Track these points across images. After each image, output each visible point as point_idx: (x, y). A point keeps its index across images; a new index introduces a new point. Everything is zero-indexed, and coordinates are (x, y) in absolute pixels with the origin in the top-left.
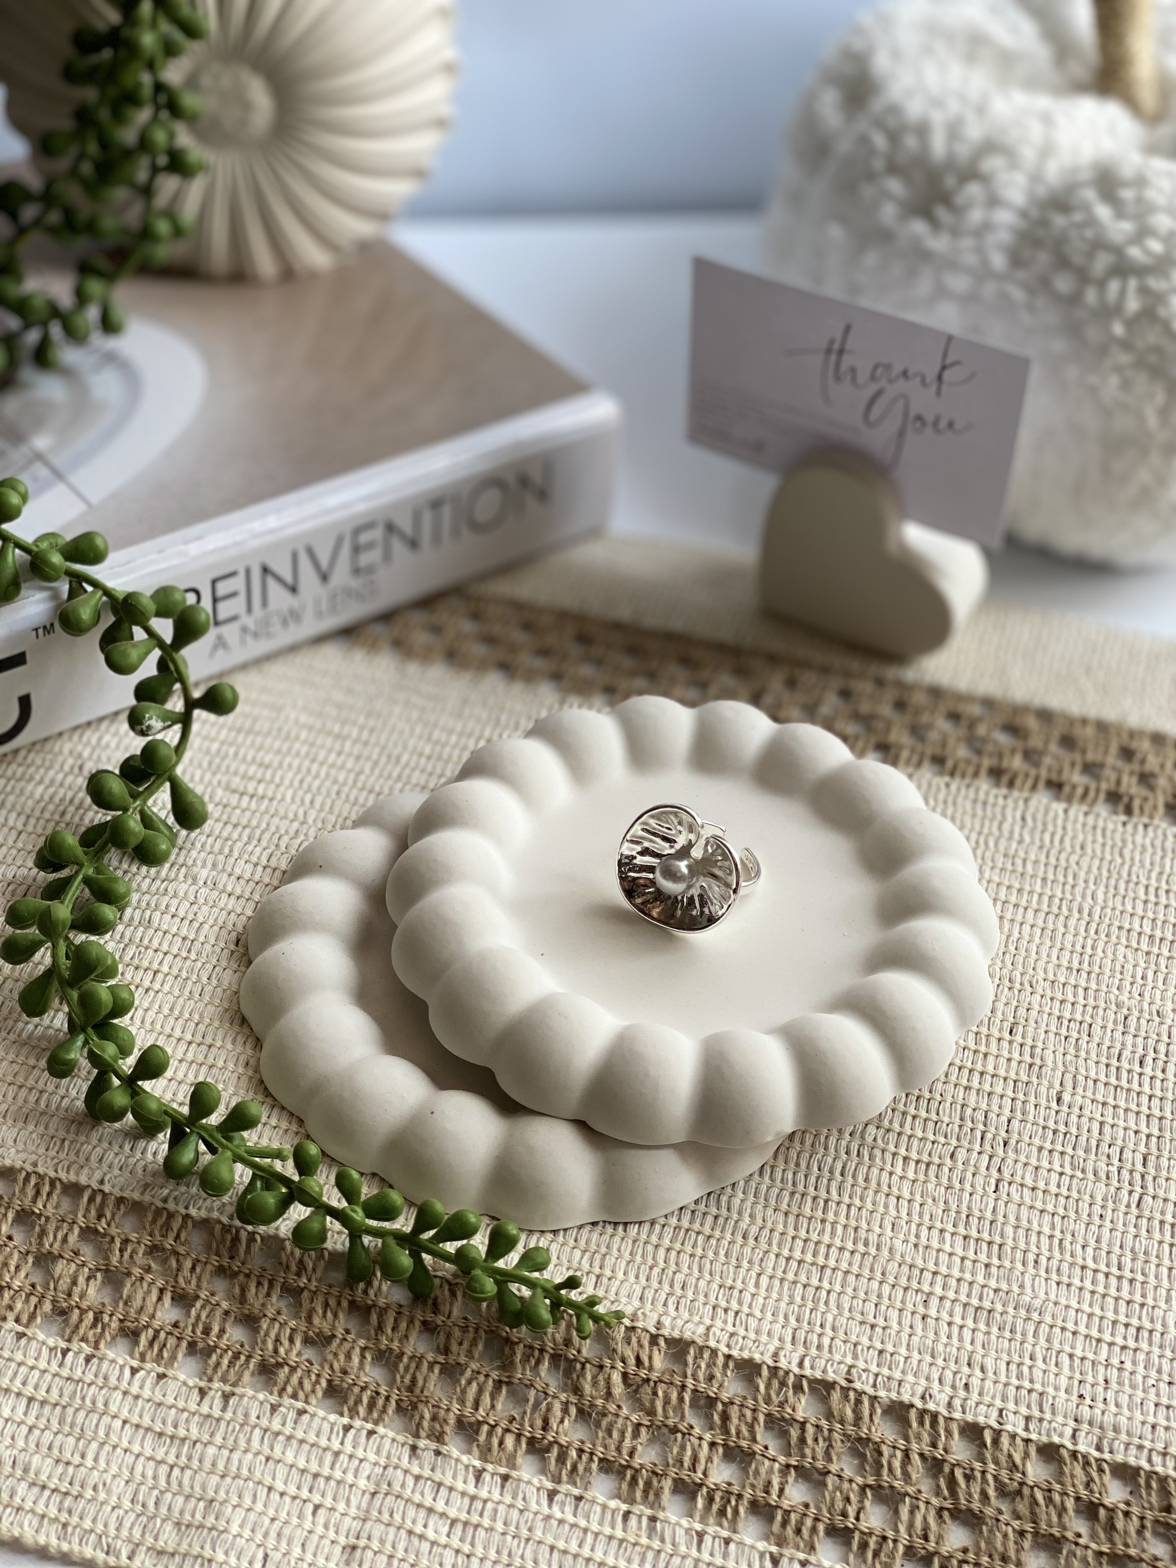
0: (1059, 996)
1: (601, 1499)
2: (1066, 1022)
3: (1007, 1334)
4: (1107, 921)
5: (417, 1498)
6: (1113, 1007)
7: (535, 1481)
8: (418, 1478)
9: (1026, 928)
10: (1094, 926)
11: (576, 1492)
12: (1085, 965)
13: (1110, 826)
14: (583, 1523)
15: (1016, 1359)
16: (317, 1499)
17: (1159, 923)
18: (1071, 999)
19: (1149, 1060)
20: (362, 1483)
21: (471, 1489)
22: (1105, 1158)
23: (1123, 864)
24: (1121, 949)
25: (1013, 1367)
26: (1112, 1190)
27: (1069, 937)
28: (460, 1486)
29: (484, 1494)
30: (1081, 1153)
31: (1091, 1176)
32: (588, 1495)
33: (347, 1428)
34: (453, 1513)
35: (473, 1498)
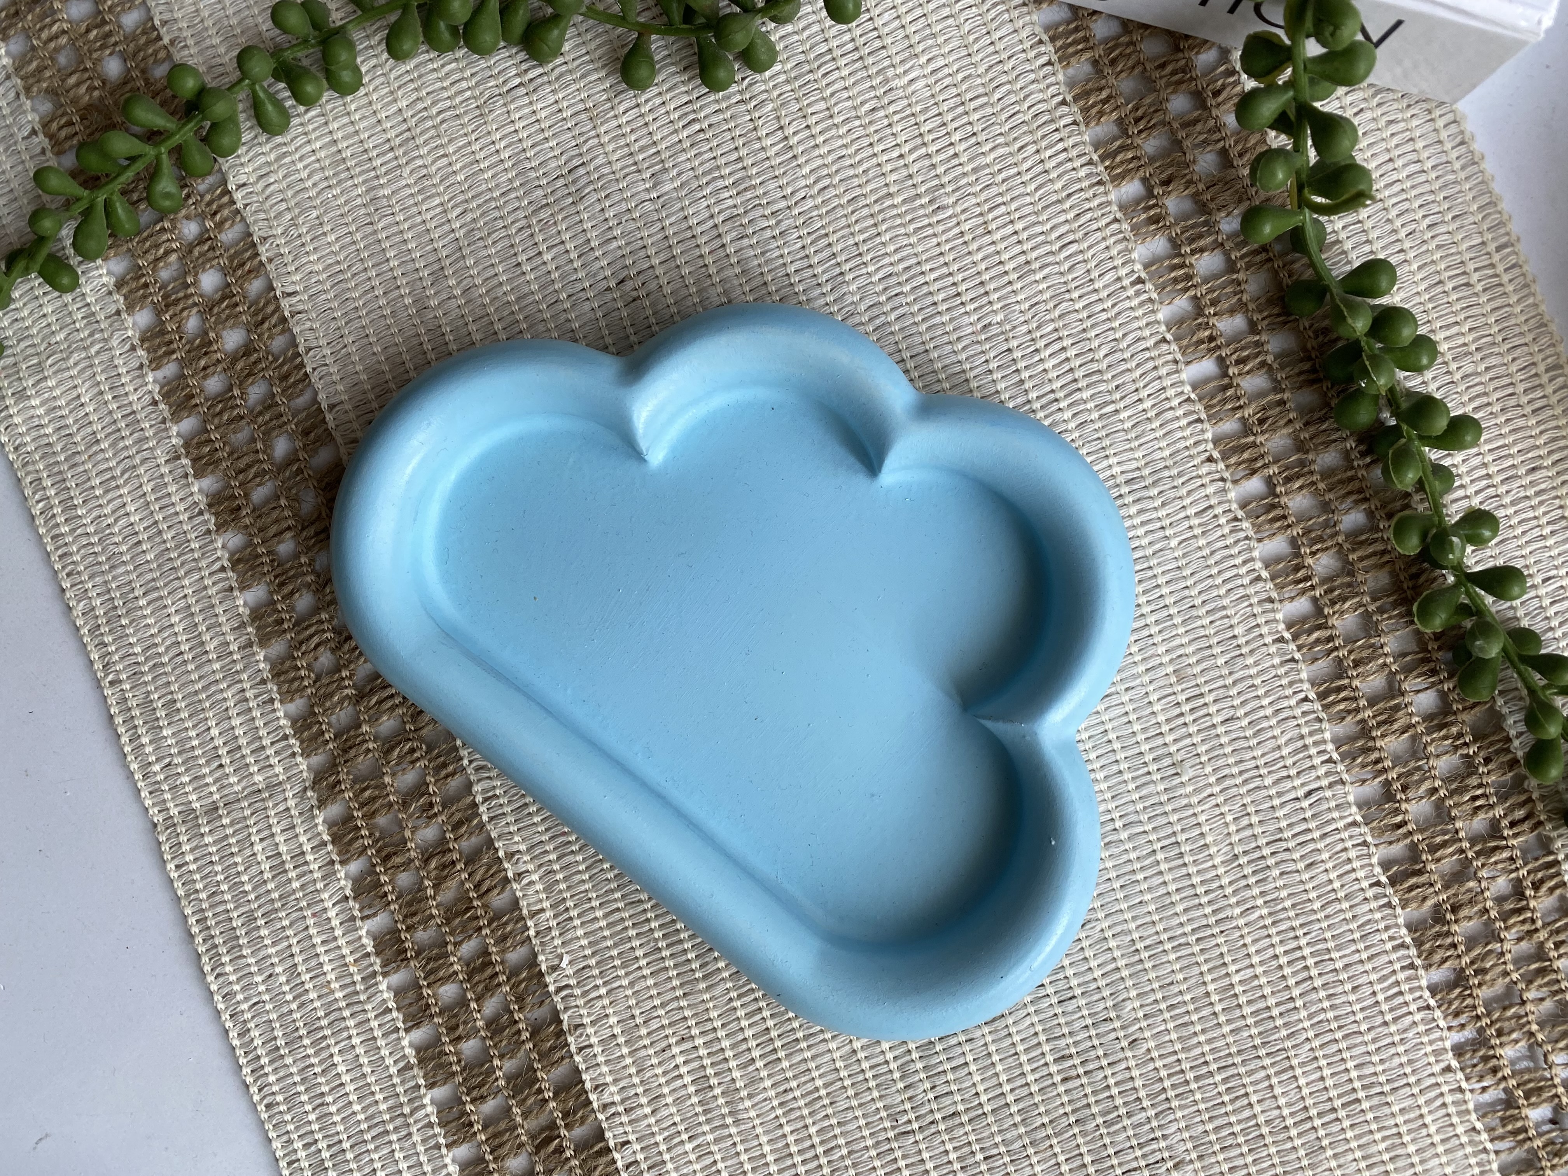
0: (1089, 953)
1: (363, 932)
2: (1061, 976)
3: (699, 1109)
4: (1220, 940)
5: (273, 821)
6: (1110, 1003)
7: (343, 882)
8: (287, 809)
9: (1159, 880)
10: (1209, 932)
11: (357, 913)
12: (1145, 955)
13: (1361, 874)
14: (338, 932)
15: (681, 1128)
16: (226, 760)
17: (1256, 983)
18: (1093, 964)
19: (1069, 1063)
20: (258, 778)
21: (307, 847)
22: (927, 1085)
23: (1314, 912)
24: (1196, 970)
25: (673, 1130)
26: (902, 1108)
27: (1176, 921)
28: (303, 839)
29: (310, 857)
30: (920, 1065)
31: (901, 1085)
32: (359, 923)
33: (286, 737)
34: (283, 848)
35: (303, 853)
